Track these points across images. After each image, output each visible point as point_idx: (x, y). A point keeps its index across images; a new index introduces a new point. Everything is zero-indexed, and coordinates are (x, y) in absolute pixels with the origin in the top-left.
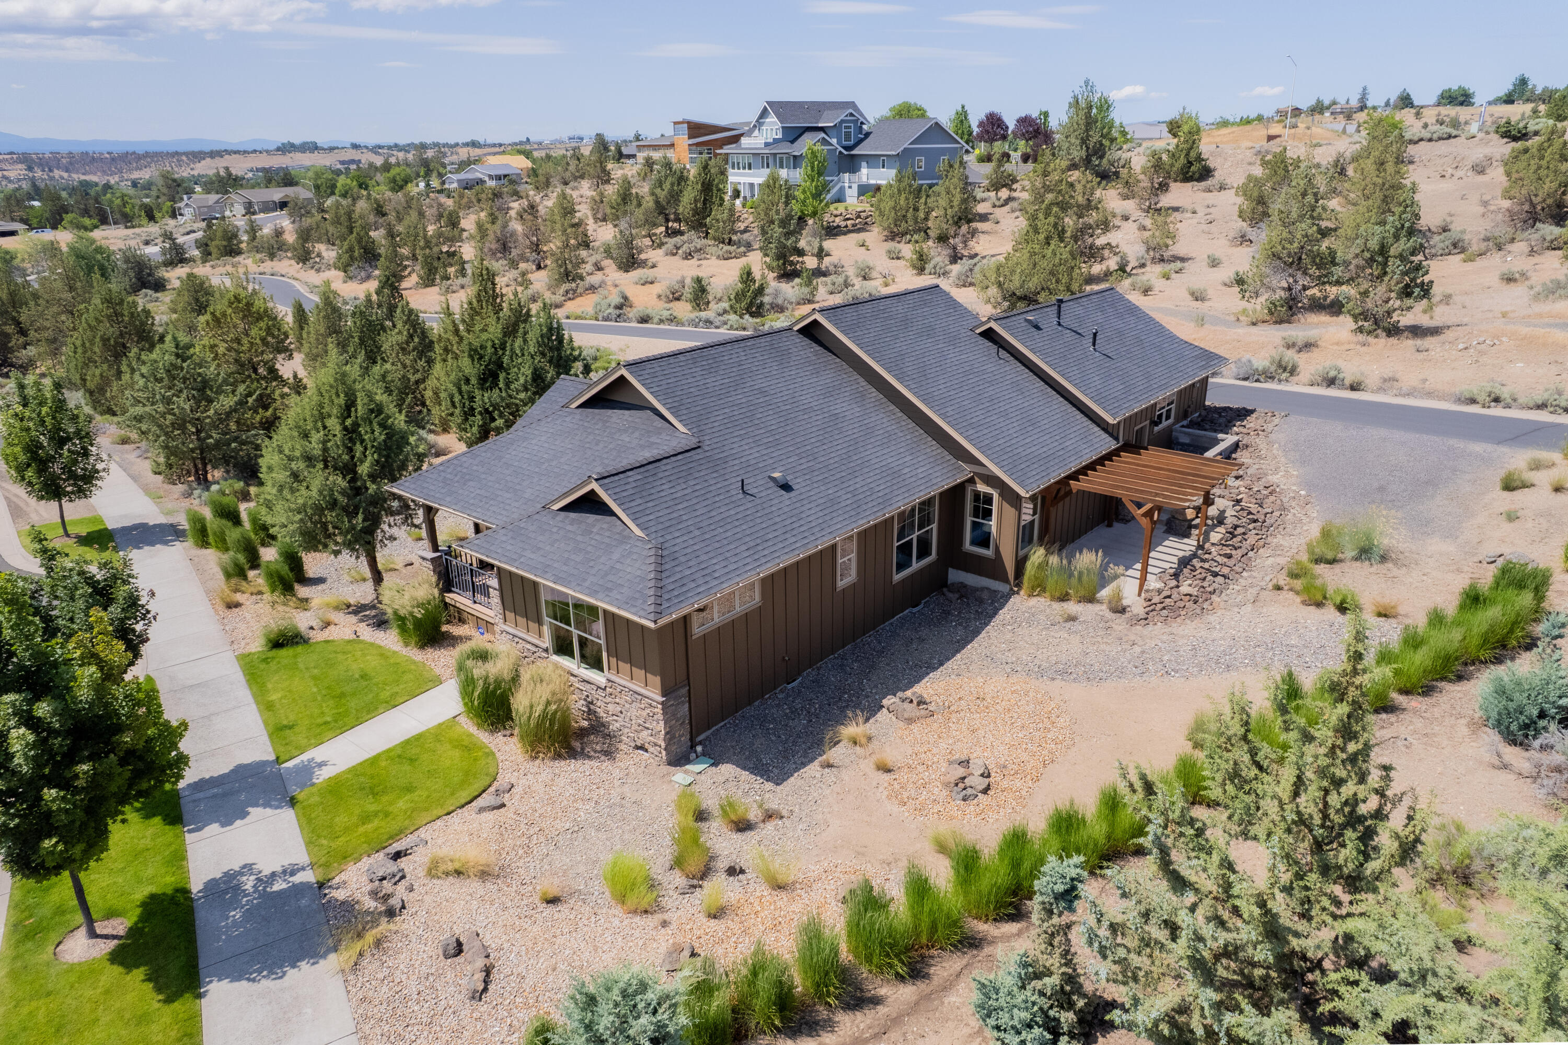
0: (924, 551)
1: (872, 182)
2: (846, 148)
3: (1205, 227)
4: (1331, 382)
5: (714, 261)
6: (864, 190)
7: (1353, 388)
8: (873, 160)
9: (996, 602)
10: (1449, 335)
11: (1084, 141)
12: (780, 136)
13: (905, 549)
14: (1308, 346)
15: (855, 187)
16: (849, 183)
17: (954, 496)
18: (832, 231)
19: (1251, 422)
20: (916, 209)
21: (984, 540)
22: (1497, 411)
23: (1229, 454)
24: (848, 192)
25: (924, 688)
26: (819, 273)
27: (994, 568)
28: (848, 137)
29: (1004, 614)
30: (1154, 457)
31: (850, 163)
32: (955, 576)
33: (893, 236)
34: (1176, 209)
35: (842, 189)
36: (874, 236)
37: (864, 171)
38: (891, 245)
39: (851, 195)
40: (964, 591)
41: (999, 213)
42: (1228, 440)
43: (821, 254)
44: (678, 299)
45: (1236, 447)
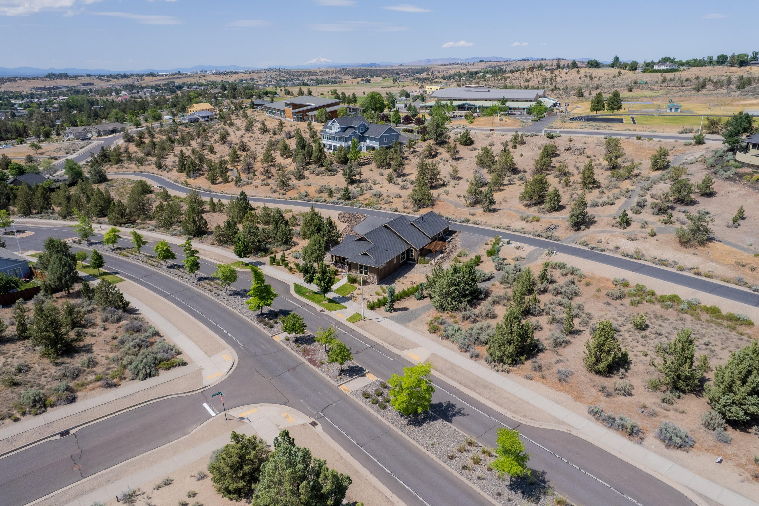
0: (404, 258)
1: (371, 145)
2: (361, 133)
3: (468, 166)
4: (475, 223)
5: (326, 177)
6: (368, 148)
7: (478, 224)
8: (371, 139)
9: (415, 265)
10: (499, 212)
11: (436, 133)
12: (340, 130)
13: (402, 258)
14: (474, 215)
15: (365, 147)
16: (364, 146)
17: (408, 251)
18: (361, 165)
19: (456, 234)
20: (386, 159)
21: (412, 256)
22: (498, 230)
23: (450, 241)
24: (363, 148)
25: (406, 275)
26: (360, 181)
27: (414, 260)
28: (362, 130)
29: (416, 266)
30: (438, 242)
31: (363, 139)
32: (409, 262)
33: (379, 167)
34: (461, 158)
35: (361, 147)
36: (373, 166)
37: (368, 141)
38: (380, 171)
39: (364, 150)
40: (410, 264)
41: (411, 157)
42: (451, 238)
43: (360, 174)
44: (322, 192)
45: (452, 239)
